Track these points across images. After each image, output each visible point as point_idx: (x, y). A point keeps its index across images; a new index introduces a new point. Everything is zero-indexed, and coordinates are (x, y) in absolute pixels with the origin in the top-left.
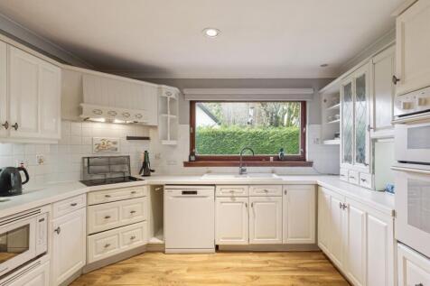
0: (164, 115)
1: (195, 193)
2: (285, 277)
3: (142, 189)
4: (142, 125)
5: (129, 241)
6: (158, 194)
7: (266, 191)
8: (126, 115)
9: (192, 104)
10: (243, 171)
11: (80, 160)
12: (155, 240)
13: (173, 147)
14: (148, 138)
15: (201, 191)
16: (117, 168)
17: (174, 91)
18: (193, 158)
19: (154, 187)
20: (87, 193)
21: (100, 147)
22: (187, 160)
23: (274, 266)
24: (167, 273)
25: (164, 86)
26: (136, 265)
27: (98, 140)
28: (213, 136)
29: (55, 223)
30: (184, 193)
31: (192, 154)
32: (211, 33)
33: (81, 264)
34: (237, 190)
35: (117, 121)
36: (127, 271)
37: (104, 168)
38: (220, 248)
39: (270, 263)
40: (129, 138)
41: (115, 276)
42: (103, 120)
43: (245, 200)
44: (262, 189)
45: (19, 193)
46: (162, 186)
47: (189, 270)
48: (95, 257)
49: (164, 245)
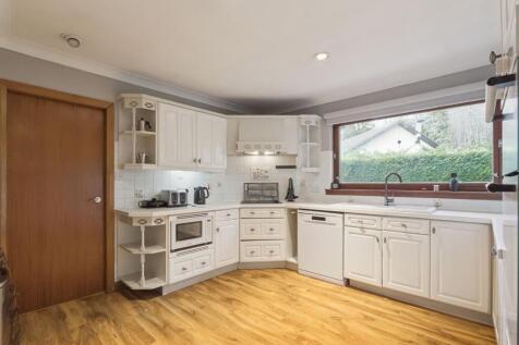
0: (303, 144)
1: (323, 219)
2: (408, 332)
3: (281, 211)
4: (284, 155)
5: (268, 253)
6: (293, 216)
7: (404, 226)
8: (268, 148)
9: (336, 128)
10: (388, 201)
11: (242, 185)
12: (292, 260)
13: (316, 174)
14: (294, 167)
15: (330, 218)
16: (268, 193)
17: (314, 118)
18: (335, 186)
19: (291, 210)
20: (240, 209)
21: (256, 176)
22: (329, 188)
23: (405, 319)
24: (290, 286)
25: (302, 116)
26: (273, 274)
27: (254, 169)
28: (400, 163)
29: (217, 224)
30: (314, 218)
31: (336, 181)
32: (322, 57)
33: (235, 260)
34: (367, 221)
35: (267, 153)
36: (264, 276)
37: (257, 192)
38: (351, 283)
39: (401, 314)
40: (278, 167)
41: (255, 277)
42: (256, 153)
43: (378, 233)
44: (398, 222)
45: (204, 203)
46: (295, 210)
47: (309, 291)
48: (245, 259)
49: (297, 265)
